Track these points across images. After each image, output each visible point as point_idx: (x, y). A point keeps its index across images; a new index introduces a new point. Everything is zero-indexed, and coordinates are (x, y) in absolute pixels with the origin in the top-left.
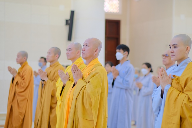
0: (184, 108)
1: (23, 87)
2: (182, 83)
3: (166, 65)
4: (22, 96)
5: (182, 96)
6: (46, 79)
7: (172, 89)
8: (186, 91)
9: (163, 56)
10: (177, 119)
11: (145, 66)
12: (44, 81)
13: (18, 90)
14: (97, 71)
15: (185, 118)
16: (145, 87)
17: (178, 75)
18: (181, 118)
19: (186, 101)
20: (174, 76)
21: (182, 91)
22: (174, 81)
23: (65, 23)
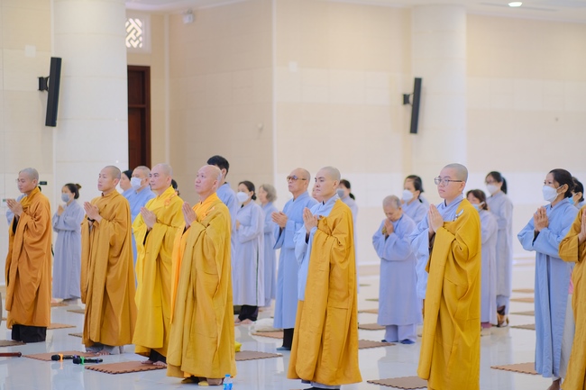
0: (334, 253)
1: (38, 234)
2: (331, 225)
3: (293, 193)
4: (37, 249)
5: (331, 239)
6: (98, 218)
7: (319, 232)
8: (335, 234)
9: (290, 178)
10: (326, 266)
11: (243, 186)
12: (93, 221)
13: (29, 239)
14: (218, 210)
15: (335, 264)
16: (245, 226)
17: (325, 215)
18: (330, 264)
19: (335, 245)
20: (321, 216)
21: (330, 234)
22: (321, 222)
23: (38, 88)
